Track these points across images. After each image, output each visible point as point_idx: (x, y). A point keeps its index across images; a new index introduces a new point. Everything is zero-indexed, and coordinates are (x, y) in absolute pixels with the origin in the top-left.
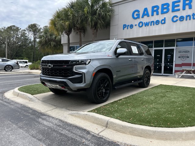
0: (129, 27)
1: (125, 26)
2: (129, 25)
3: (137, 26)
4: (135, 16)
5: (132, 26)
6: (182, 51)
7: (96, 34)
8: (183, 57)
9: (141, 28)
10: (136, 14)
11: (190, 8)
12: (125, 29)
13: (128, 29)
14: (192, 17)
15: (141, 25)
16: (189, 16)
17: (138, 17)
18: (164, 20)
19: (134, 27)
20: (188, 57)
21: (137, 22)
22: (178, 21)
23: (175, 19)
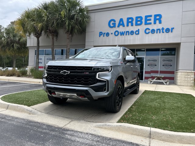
0: (105, 35)
1: (101, 34)
2: (105, 33)
3: (113, 34)
4: (112, 25)
5: (108, 34)
6: (151, 60)
7: (71, 39)
8: (151, 65)
9: (116, 37)
10: (112, 23)
11: (160, 23)
12: (101, 36)
13: (104, 36)
14: (161, 31)
15: (117, 33)
16: (159, 29)
17: (114, 26)
18: (138, 31)
19: (110, 35)
20: (156, 65)
21: (113, 30)
22: (150, 33)
23: (147, 31)
